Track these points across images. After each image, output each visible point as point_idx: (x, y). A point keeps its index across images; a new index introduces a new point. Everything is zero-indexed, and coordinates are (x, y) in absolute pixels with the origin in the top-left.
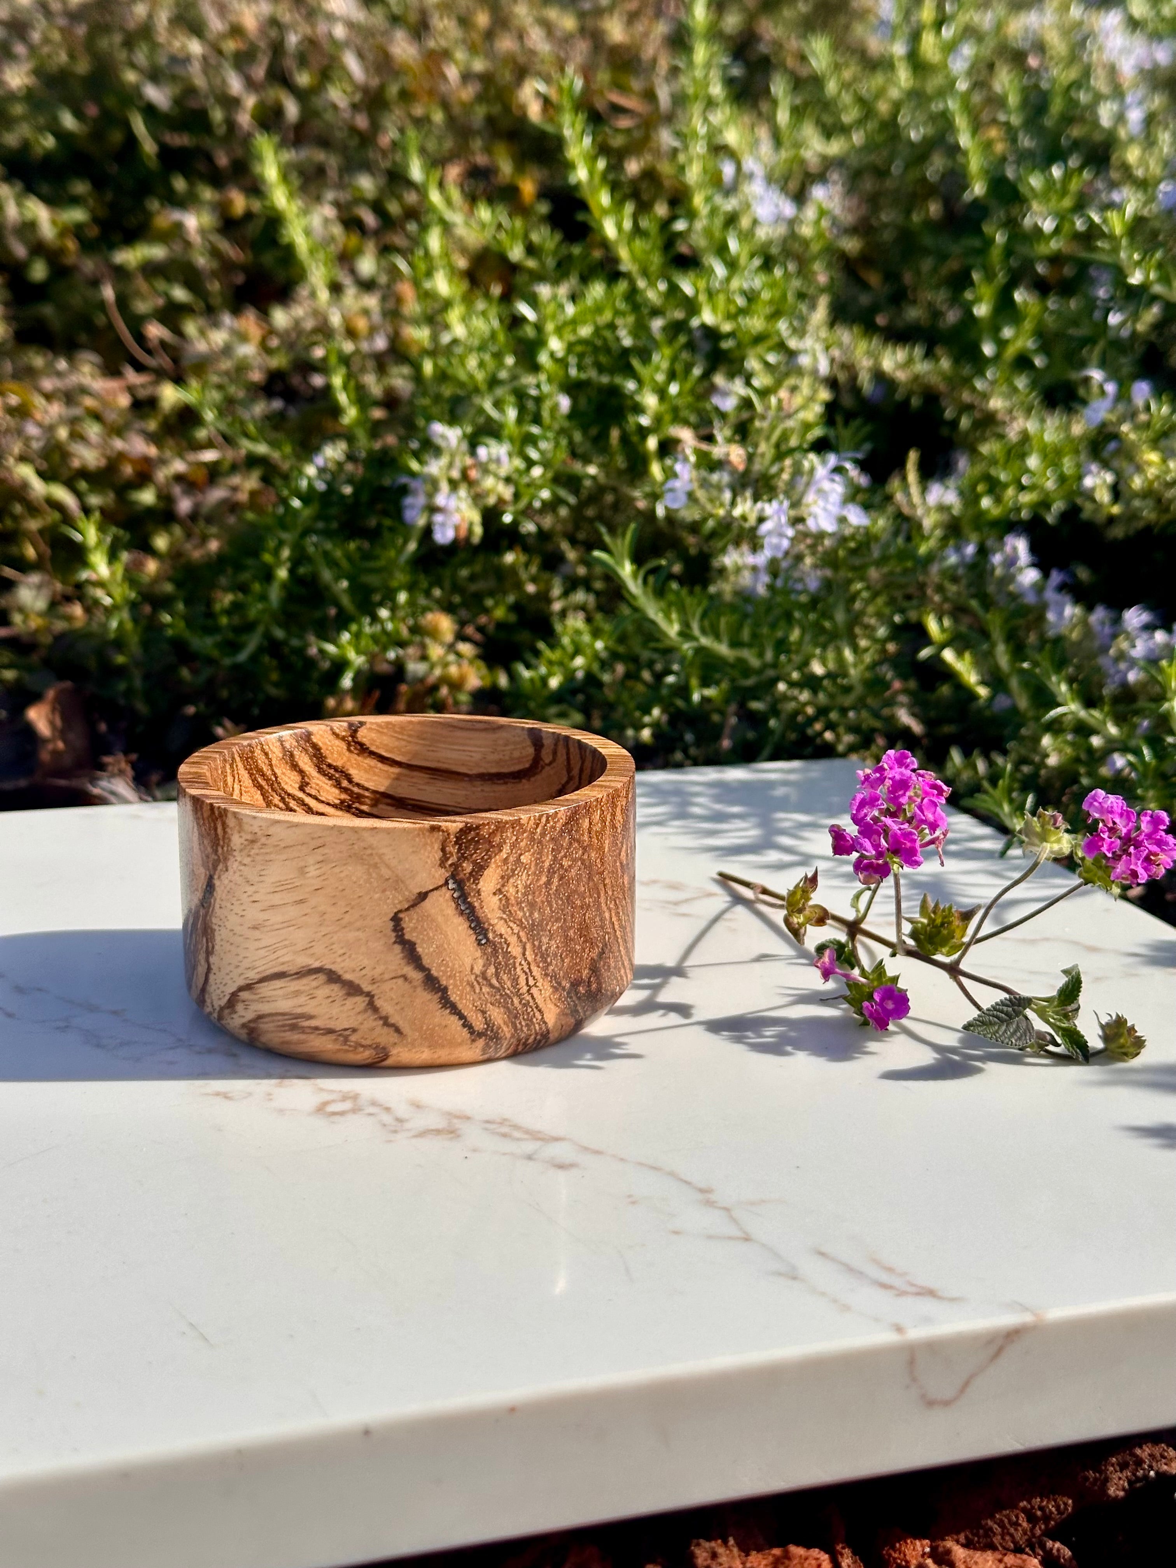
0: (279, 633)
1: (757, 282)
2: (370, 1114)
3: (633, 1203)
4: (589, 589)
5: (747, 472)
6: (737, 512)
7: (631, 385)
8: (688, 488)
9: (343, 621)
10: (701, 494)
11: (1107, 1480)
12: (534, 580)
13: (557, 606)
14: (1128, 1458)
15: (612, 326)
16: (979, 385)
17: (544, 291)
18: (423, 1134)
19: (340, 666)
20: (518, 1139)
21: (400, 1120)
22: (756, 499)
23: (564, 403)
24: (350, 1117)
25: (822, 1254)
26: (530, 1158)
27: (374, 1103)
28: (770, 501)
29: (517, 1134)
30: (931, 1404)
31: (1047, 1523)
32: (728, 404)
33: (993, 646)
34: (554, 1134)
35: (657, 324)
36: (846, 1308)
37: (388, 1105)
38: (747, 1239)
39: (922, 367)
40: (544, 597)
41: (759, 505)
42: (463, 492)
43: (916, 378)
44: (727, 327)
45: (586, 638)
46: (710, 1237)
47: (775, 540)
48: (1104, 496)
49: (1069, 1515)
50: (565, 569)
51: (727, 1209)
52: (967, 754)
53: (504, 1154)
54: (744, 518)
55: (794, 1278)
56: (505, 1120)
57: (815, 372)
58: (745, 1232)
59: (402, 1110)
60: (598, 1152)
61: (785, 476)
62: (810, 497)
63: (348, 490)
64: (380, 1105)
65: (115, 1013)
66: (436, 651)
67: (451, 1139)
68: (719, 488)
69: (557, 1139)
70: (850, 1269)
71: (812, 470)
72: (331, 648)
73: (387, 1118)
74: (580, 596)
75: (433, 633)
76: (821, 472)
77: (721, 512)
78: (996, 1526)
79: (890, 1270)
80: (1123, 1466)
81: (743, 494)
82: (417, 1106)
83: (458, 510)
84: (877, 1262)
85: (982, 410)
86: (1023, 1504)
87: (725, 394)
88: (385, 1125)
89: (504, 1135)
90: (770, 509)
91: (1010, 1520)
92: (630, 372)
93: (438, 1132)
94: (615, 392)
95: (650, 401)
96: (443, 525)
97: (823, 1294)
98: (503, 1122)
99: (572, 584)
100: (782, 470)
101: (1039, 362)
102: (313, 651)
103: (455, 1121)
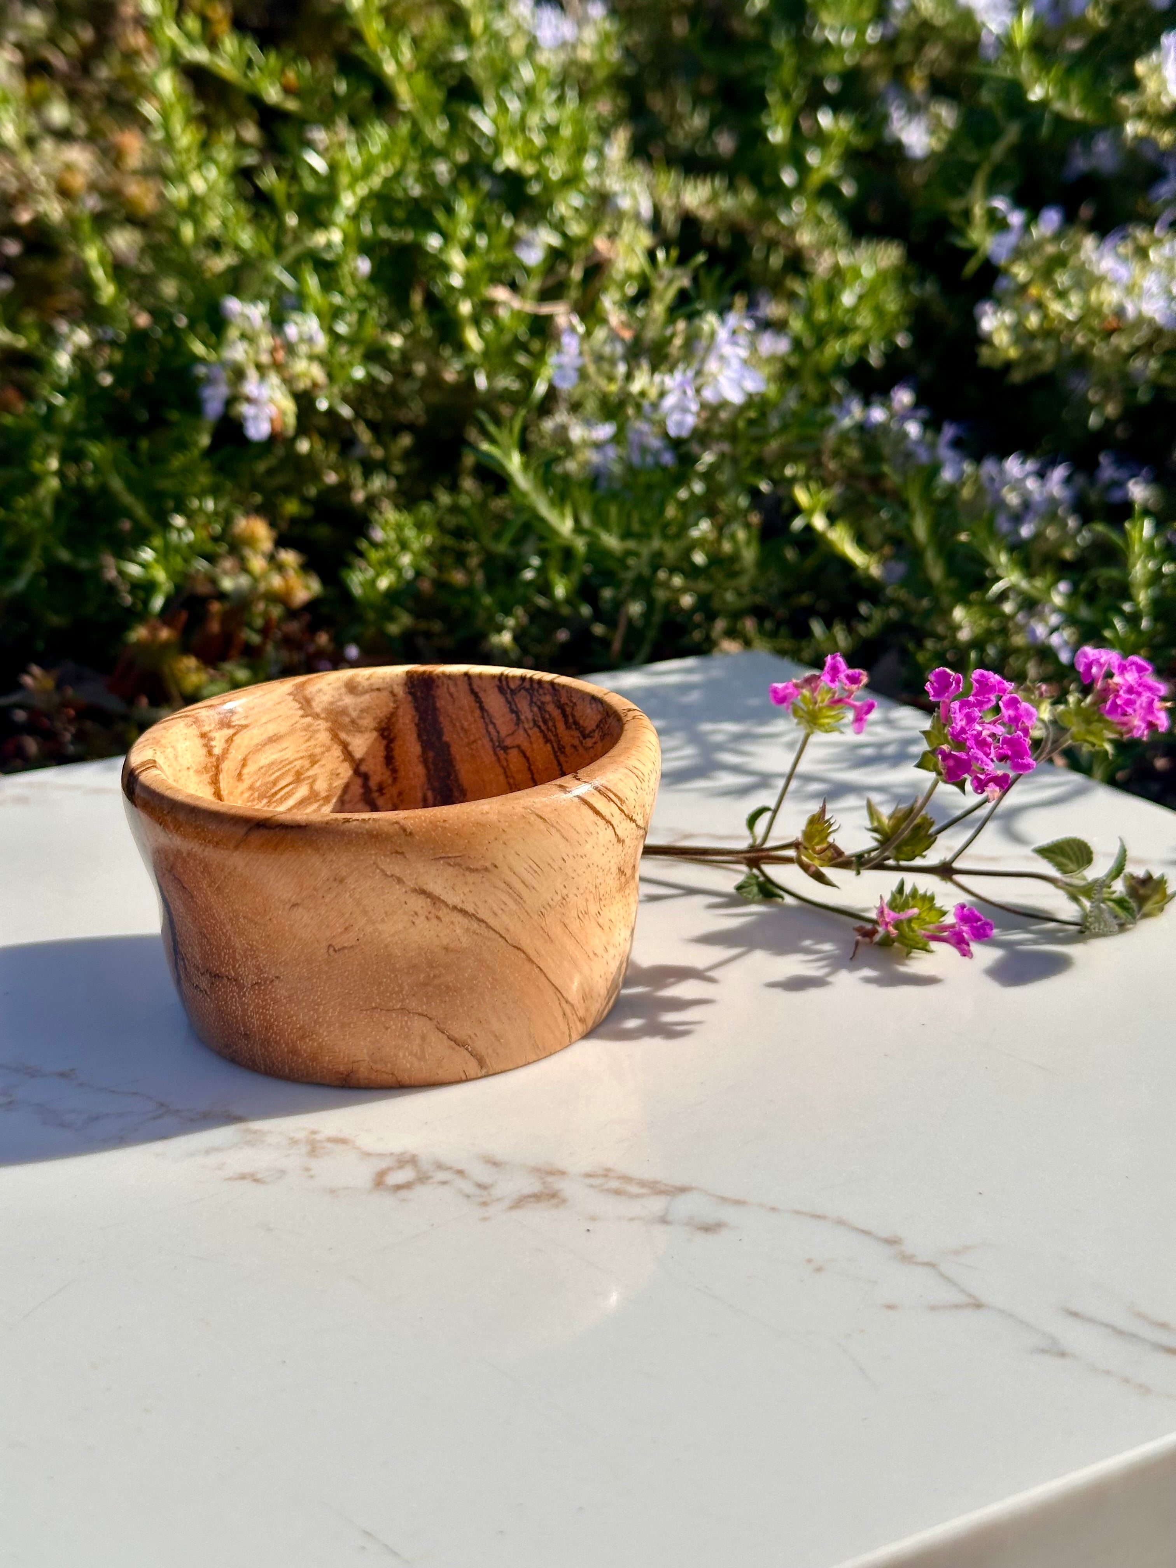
0: (64, 555)
1: (552, 115)
2: (444, 1183)
3: (819, 1270)
4: (388, 472)
5: (637, 340)
6: (636, 387)
7: (434, 242)
8: (578, 362)
9: (141, 537)
10: (591, 369)
12: (335, 468)
13: (359, 496)
15: (399, 174)
16: (784, 219)
17: (319, 135)
18: (521, 1202)
19: (147, 587)
20: (637, 1196)
21: (481, 1186)
22: (654, 369)
23: (364, 266)
24: (421, 1190)
25: (1075, 1314)
26: (663, 1220)
27: (440, 1167)
28: (671, 370)
29: (634, 1189)
32: (533, 256)
33: (912, 515)
34: (676, 1182)
35: (442, 169)
36: (1145, 1390)
37: (460, 1167)
38: (978, 1306)
39: (727, 203)
40: (345, 487)
41: (657, 378)
42: (274, 379)
43: (722, 216)
44: (530, 169)
45: (410, 533)
46: (933, 1308)
47: (676, 417)
48: (1002, 339)
50: (358, 452)
51: (930, 1265)
52: (829, 625)
53: (632, 1219)
54: (643, 394)
55: (1062, 1354)
56: (608, 1170)
57: (637, 216)
58: (970, 1295)
59: (481, 1173)
60: (739, 1203)
61: (678, 342)
62: (712, 366)
63: (107, 380)
64: (450, 1168)
65: (63, 1075)
66: (258, 564)
67: (557, 1206)
68: (613, 362)
69: (683, 1190)
70: (1119, 1333)
71: (713, 334)
72: (134, 570)
73: (466, 1186)
74: (378, 482)
75: (250, 541)
76: (723, 334)
77: (613, 388)
79: (1163, 1326)
81: (639, 366)
82: (494, 1163)
83: (271, 400)
84: (1140, 1315)
85: (787, 247)
87: (529, 244)
88: (468, 1196)
89: (617, 1192)
90: (672, 381)
92: (432, 226)
93: (537, 1197)
94: (416, 249)
95: (457, 259)
96: (256, 418)
97: (1108, 1373)
98: (607, 1173)
99: (369, 468)
100: (673, 335)
101: (848, 189)
102: (111, 574)
103: (550, 1179)
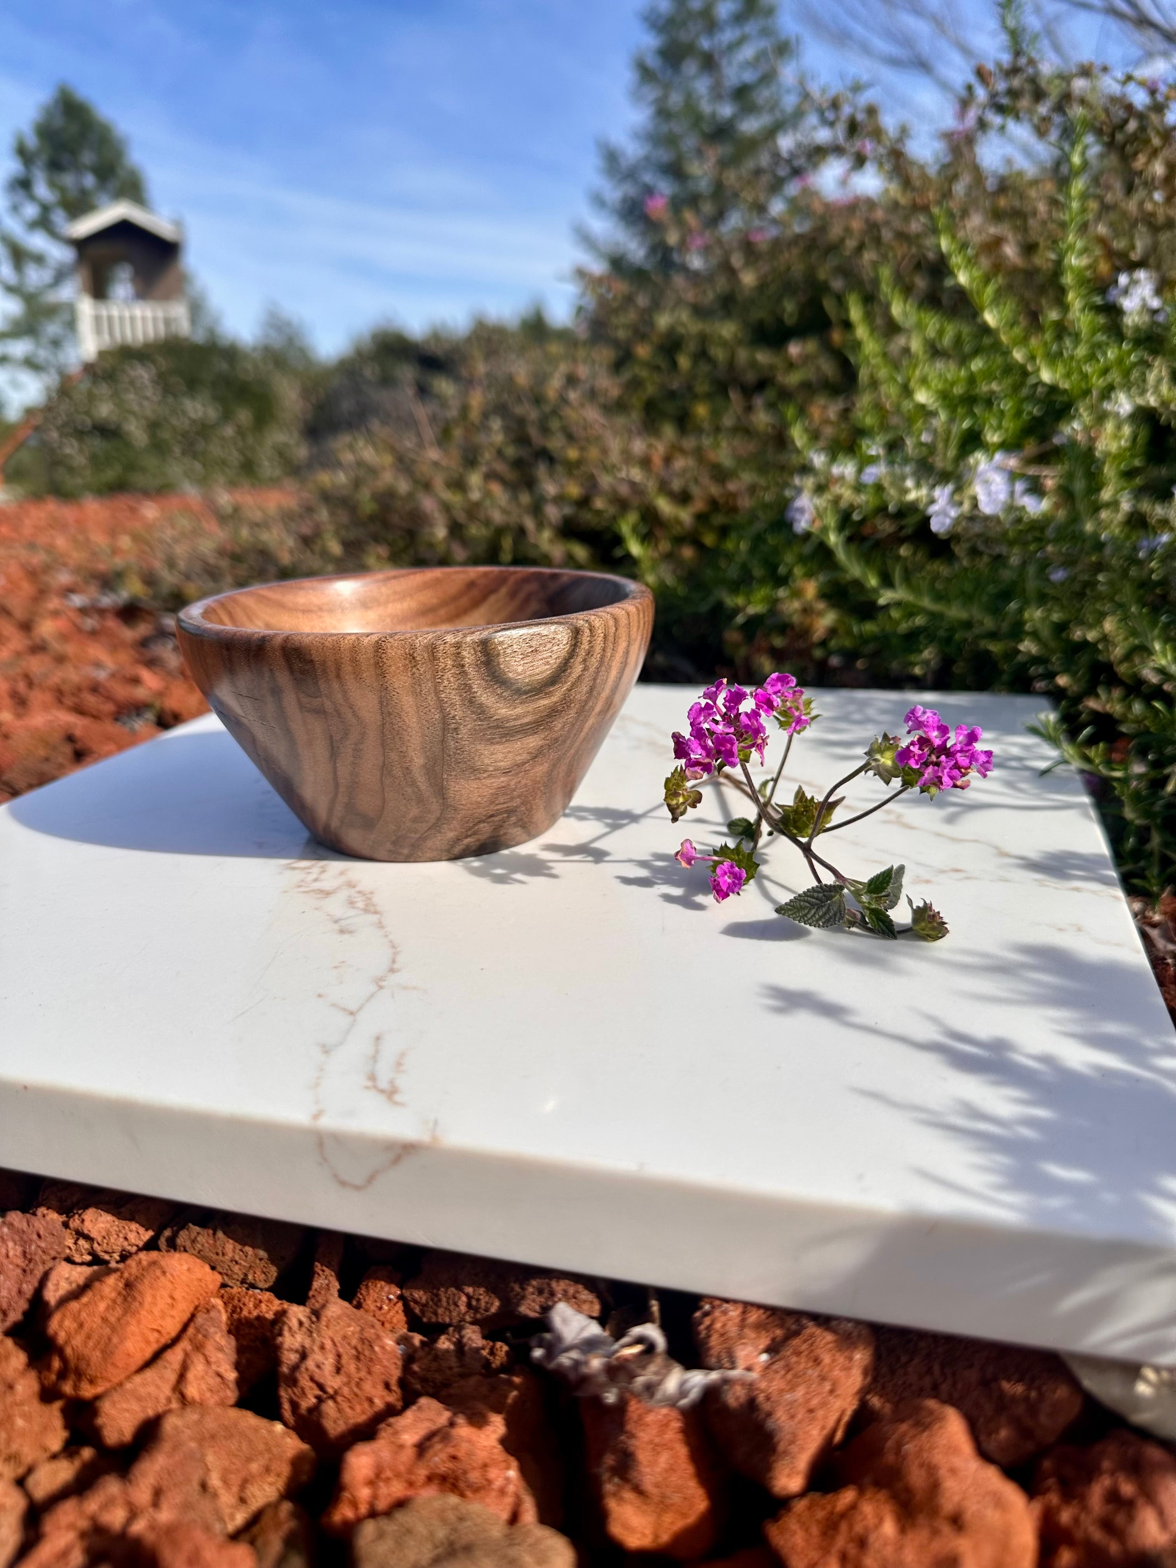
3: (336, 967)
6: (911, 498)
10: (887, 482)
11: (523, 1297)
14: (545, 1286)
21: (315, 881)
24: (296, 872)
25: (377, 1039)
26: (336, 922)
28: (940, 487)
30: (343, 1184)
31: (475, 1314)
34: (379, 909)
36: (316, 1086)
38: (352, 1013)
41: (934, 490)
47: (938, 519)
49: (494, 1314)
54: (916, 502)
55: (327, 1052)
58: (360, 1008)
62: (976, 485)
68: (906, 479)
70: (373, 1056)
73: (310, 879)
76: (987, 466)
78: (444, 1299)
79: (398, 1066)
80: (540, 1292)
84: (400, 1057)
86: (470, 1290)
88: (301, 882)
89: (351, 903)
90: (939, 493)
91: (453, 1300)
93: (321, 892)
97: (322, 1070)
